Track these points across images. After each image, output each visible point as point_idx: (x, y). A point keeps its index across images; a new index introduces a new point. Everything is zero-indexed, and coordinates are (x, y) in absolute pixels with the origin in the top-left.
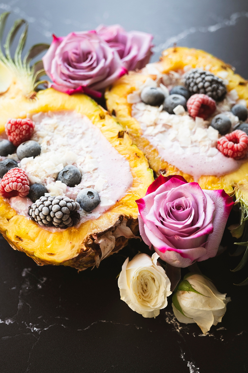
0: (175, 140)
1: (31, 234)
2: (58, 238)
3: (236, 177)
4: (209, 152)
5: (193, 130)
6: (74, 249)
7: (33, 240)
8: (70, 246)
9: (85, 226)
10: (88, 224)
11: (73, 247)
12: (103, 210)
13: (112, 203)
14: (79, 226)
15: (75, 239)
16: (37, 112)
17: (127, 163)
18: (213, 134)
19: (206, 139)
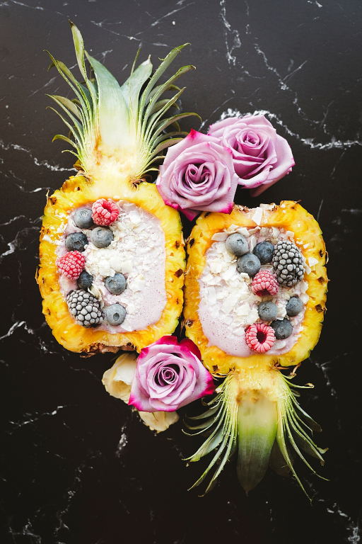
0: (221, 301)
1: (59, 315)
2: (75, 330)
3: (240, 363)
4: (237, 331)
5: (241, 302)
6: (81, 346)
7: (58, 319)
8: (80, 342)
9: (100, 334)
10: (103, 333)
11: (81, 344)
12: (120, 331)
13: (130, 330)
14: (95, 330)
15: (87, 338)
16: (131, 202)
17: (165, 302)
18: (253, 317)
19: (244, 318)
